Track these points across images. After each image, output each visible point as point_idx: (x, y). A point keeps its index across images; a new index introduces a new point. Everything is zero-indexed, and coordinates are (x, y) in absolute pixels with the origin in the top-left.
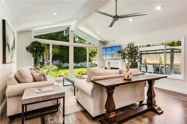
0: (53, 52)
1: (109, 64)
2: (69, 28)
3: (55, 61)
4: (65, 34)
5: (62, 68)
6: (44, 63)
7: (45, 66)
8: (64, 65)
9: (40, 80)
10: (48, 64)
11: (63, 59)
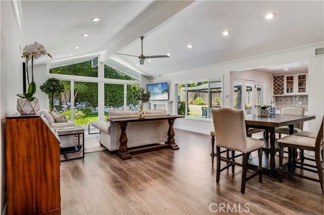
0: (77, 89)
1: (155, 107)
2: (97, 58)
3: (79, 104)
4: (94, 65)
5: (92, 114)
6: (63, 108)
7: (63, 111)
8: (95, 110)
9: (62, 122)
10: (69, 107)
11: (93, 100)
